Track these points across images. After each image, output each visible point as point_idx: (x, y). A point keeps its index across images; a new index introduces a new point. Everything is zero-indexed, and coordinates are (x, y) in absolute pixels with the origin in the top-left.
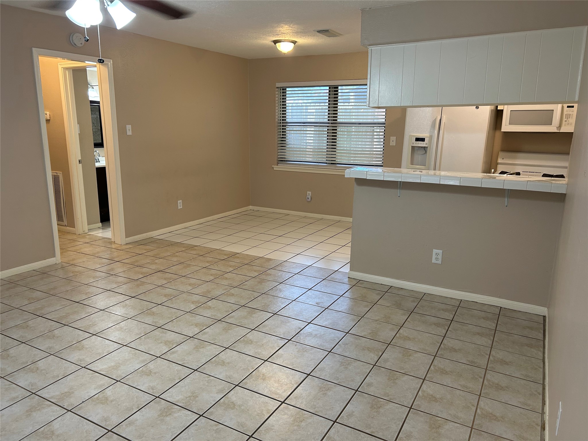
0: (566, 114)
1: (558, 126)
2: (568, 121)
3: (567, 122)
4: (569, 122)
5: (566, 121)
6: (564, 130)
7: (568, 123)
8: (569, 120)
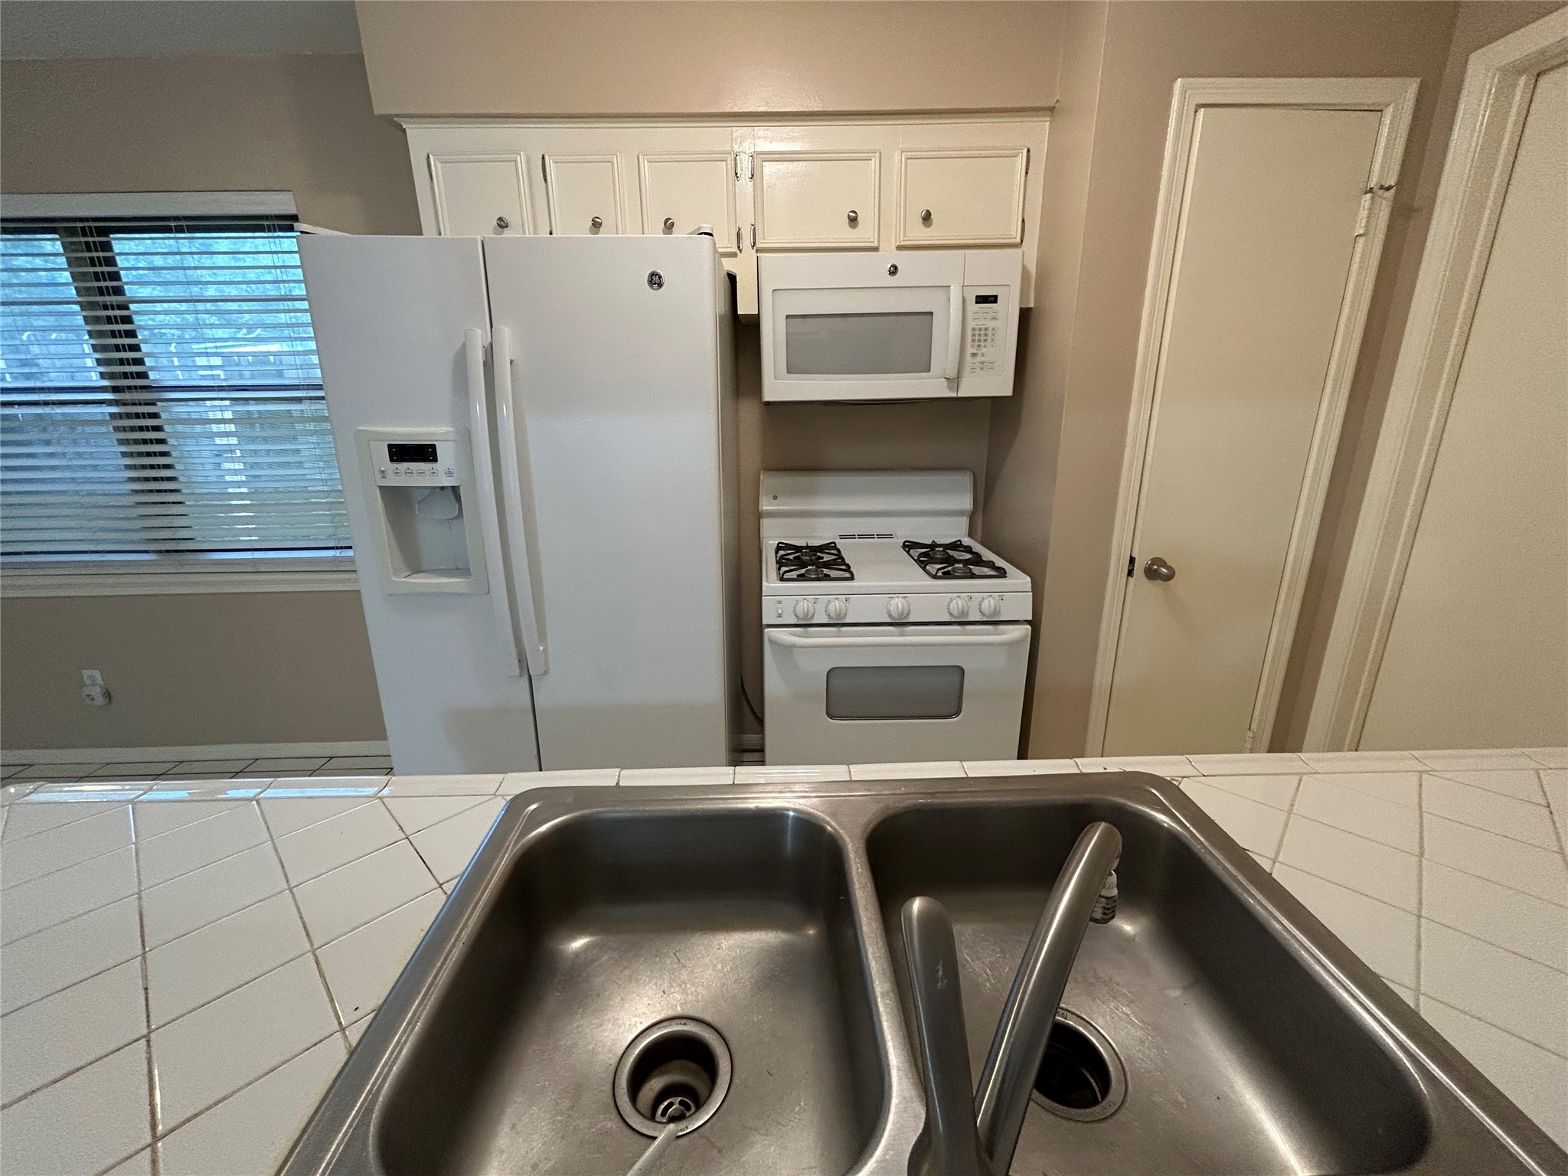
0: (974, 329)
1: (952, 374)
2: (983, 355)
3: (979, 359)
4: (983, 359)
5: (974, 355)
6: (970, 388)
7: (982, 363)
8: (983, 350)
